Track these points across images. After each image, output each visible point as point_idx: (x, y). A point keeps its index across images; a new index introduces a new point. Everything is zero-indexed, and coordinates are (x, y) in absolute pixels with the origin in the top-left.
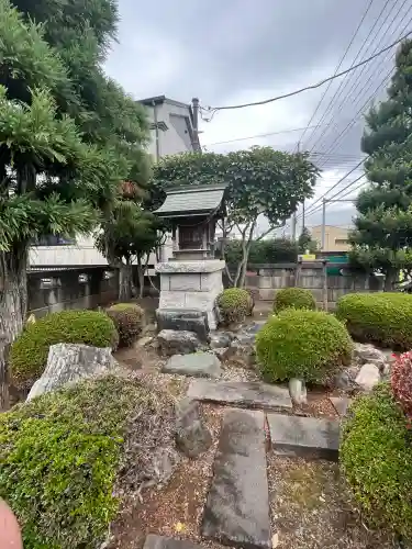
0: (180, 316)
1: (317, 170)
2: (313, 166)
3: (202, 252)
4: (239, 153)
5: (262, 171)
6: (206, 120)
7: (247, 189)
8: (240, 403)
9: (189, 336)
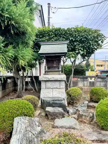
0: (53, 101)
1: (104, 37)
2: (103, 35)
3: (59, 71)
4: (72, 28)
5: (82, 36)
6: (54, 13)
7: (75, 44)
8: (97, 140)
9: (60, 110)
